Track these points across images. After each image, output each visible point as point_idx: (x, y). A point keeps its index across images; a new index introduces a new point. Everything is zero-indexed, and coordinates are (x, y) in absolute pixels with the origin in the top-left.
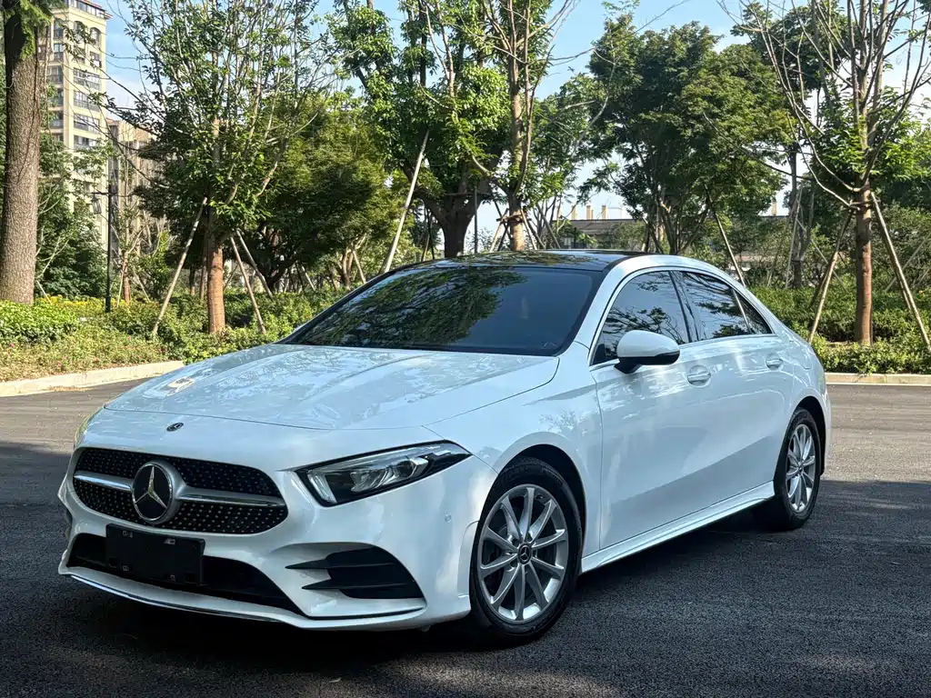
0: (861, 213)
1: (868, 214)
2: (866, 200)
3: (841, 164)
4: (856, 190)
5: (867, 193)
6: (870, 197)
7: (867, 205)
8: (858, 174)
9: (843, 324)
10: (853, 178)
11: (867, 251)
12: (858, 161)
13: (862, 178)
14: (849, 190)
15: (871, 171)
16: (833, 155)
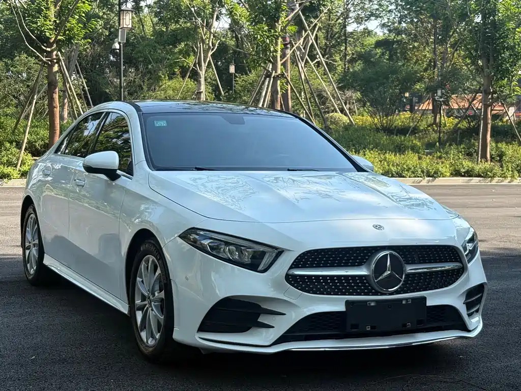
0: (52, 66)
1: (56, 68)
2: (55, 57)
3: (38, 30)
4: (49, 49)
5: (55, 53)
6: (57, 55)
7: (55, 61)
8: (49, 38)
9: (38, 144)
10: (45, 40)
11: (56, 93)
12: (51, 29)
13: (51, 41)
14: (44, 49)
15: (59, 37)
16: (33, 24)
